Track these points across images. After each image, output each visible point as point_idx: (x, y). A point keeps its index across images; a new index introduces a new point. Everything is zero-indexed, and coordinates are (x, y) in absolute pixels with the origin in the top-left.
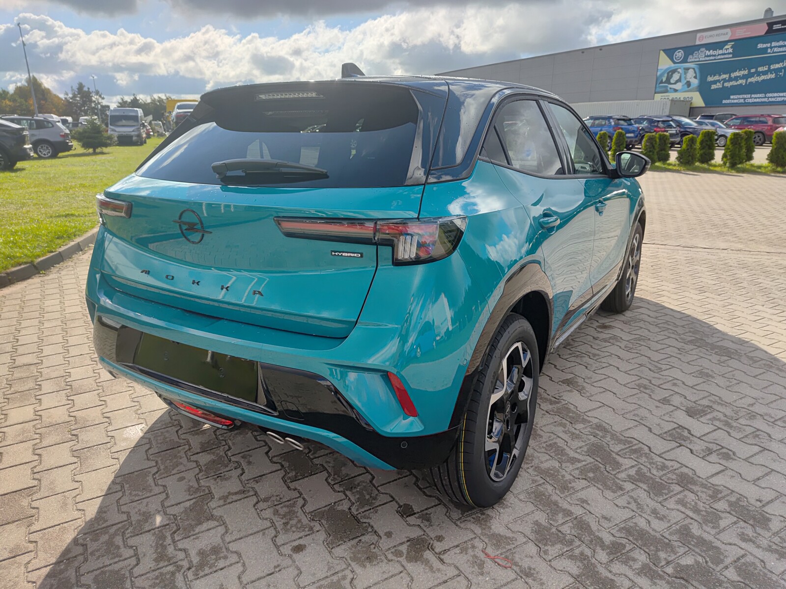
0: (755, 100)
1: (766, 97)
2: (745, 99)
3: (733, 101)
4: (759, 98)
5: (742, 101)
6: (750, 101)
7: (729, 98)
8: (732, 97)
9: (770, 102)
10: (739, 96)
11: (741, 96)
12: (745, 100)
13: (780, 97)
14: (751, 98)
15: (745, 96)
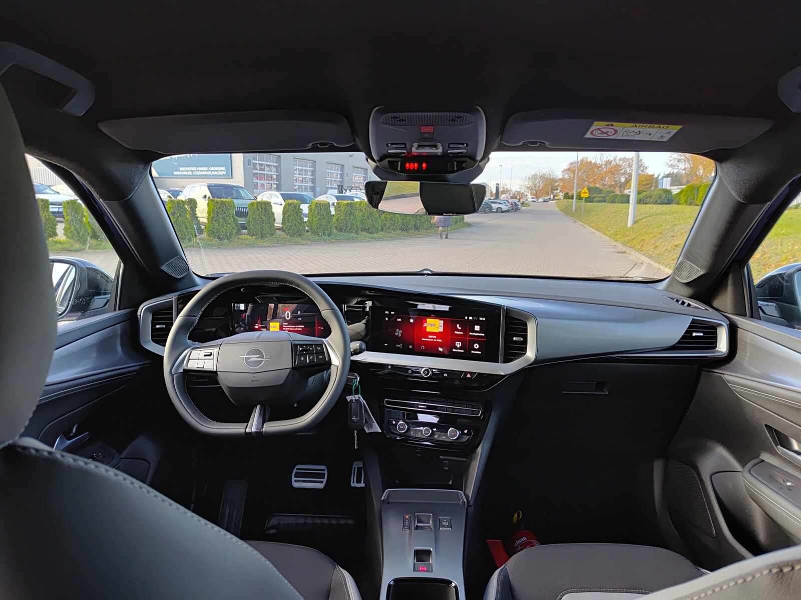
0: (201, 173)
1: (209, 171)
2: (192, 171)
3: (182, 173)
4: (204, 171)
5: (190, 173)
6: (197, 173)
7: (179, 171)
8: (181, 169)
9: (213, 175)
10: (187, 168)
11: (189, 169)
12: (192, 173)
13: (220, 171)
14: (197, 171)
15: (192, 169)
